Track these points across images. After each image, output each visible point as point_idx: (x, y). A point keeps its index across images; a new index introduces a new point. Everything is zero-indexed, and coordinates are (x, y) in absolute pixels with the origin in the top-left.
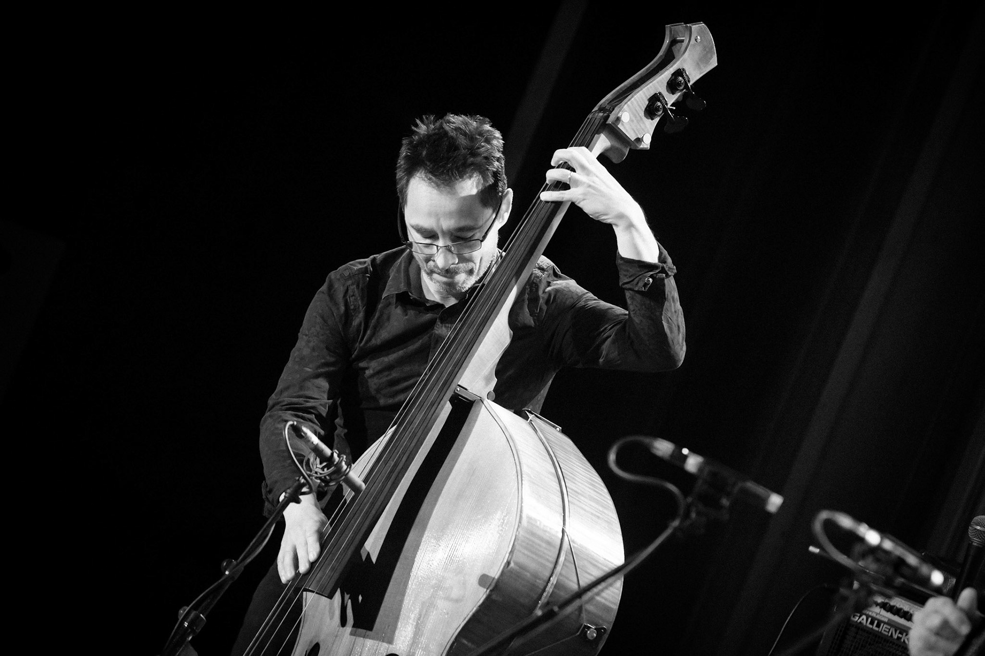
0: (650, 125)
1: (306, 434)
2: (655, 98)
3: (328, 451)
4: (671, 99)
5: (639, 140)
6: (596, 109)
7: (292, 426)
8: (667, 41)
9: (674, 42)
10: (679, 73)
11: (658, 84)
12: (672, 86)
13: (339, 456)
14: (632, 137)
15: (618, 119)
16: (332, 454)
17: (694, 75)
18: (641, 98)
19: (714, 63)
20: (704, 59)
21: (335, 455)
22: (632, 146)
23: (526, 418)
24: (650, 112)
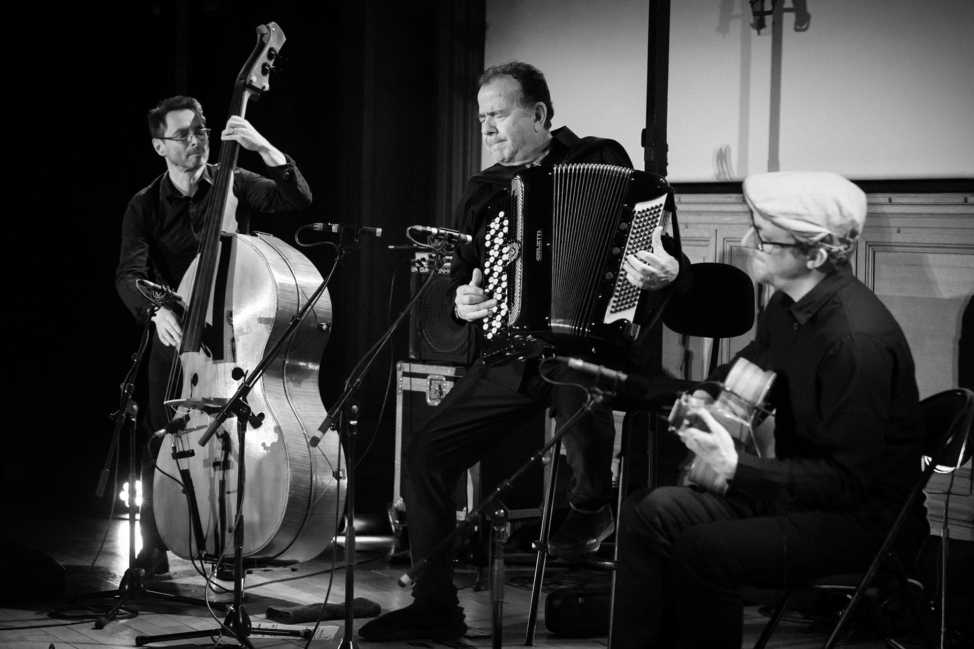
0: (266, 78)
1: (146, 283)
2: (264, 65)
3: (160, 287)
4: (271, 63)
5: (264, 87)
6: (238, 79)
7: (138, 282)
8: (259, 36)
9: (262, 35)
10: (271, 49)
11: (263, 58)
12: (270, 56)
13: (166, 287)
14: (260, 87)
15: (251, 81)
16: (162, 287)
17: (278, 48)
18: (257, 67)
19: (284, 39)
20: (279, 38)
21: (164, 287)
22: (261, 91)
23: (257, 236)
24: (264, 72)
